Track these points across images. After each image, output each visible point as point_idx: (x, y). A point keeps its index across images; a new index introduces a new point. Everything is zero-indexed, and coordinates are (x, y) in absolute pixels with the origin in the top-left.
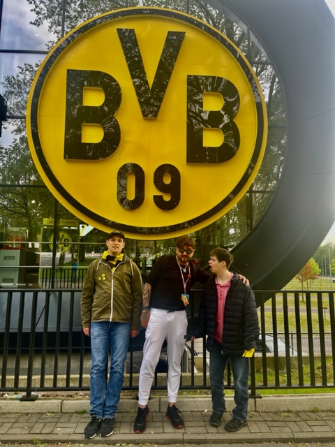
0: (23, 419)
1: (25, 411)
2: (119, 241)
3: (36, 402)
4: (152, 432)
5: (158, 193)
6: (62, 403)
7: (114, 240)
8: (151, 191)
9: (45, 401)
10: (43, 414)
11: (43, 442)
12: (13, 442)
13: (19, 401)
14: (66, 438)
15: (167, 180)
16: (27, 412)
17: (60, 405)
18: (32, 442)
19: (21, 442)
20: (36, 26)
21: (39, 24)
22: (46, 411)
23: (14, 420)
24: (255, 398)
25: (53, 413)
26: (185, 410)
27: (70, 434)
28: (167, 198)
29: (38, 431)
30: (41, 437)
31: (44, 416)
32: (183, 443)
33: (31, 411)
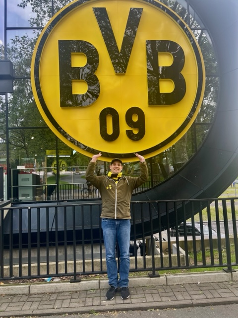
0: (75, 296)
1: (74, 290)
2: (119, 165)
3: (82, 282)
4: (170, 300)
5: (129, 129)
6: (99, 283)
7: (115, 165)
8: (124, 127)
9: (88, 282)
10: (87, 291)
11: (97, 311)
12: (76, 313)
13: (69, 283)
14: (112, 307)
15: (135, 119)
16: (76, 290)
17: (98, 283)
18: (89, 312)
19: (82, 313)
20: (22, 8)
21: (24, 6)
22: (88, 289)
23: (69, 297)
24: (231, 272)
25: (94, 289)
26: (185, 283)
27: (113, 305)
28: (136, 132)
29: (90, 304)
30: (95, 308)
31: (89, 292)
32: (193, 307)
33: (79, 290)
